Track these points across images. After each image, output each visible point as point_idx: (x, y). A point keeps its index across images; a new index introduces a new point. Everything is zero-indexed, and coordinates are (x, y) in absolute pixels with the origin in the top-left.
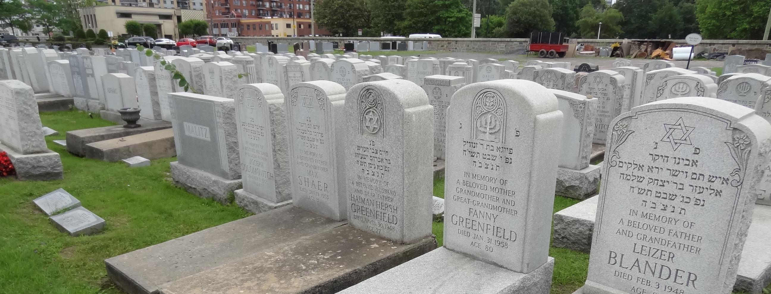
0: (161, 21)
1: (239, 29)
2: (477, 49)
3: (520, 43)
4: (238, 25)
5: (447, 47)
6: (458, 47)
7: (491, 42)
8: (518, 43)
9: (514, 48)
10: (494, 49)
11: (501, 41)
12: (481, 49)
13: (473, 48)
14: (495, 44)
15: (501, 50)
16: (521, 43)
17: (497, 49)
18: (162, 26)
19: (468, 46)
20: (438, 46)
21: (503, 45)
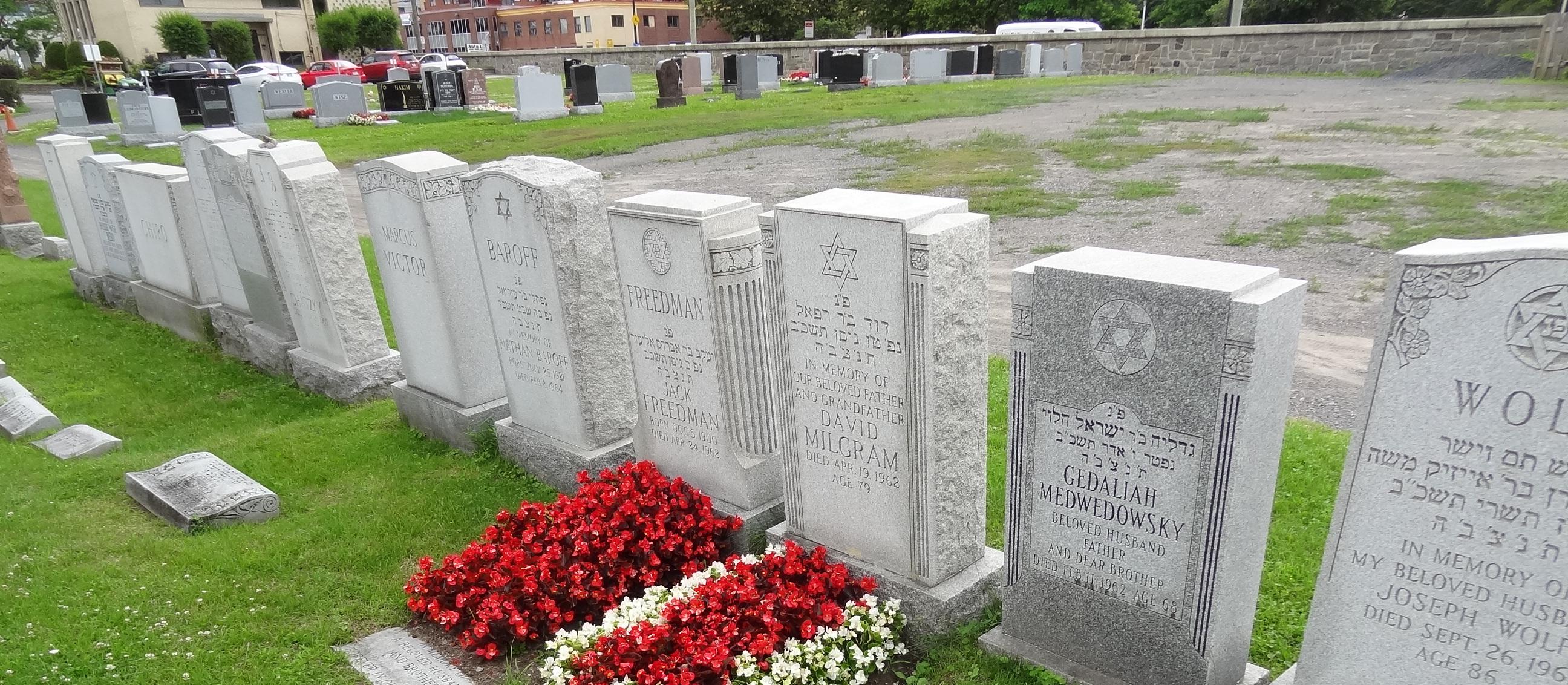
0: (268, 14)
1: (496, 33)
2: (1258, 62)
3: (1438, 37)
4: (494, 24)
5: (1143, 58)
6: (1187, 57)
7: (1316, 39)
8: (1433, 38)
9: (1411, 53)
10: (1328, 61)
11: (1361, 32)
12: (1275, 63)
13: (1245, 60)
14: (1335, 43)
15: (1358, 65)
16: (1443, 34)
17: (1341, 62)
18: (272, 28)
19: (1224, 54)
20: (1111, 57)
21: (1366, 46)
